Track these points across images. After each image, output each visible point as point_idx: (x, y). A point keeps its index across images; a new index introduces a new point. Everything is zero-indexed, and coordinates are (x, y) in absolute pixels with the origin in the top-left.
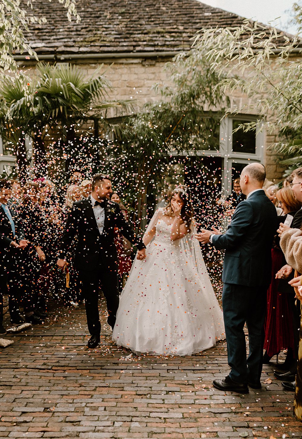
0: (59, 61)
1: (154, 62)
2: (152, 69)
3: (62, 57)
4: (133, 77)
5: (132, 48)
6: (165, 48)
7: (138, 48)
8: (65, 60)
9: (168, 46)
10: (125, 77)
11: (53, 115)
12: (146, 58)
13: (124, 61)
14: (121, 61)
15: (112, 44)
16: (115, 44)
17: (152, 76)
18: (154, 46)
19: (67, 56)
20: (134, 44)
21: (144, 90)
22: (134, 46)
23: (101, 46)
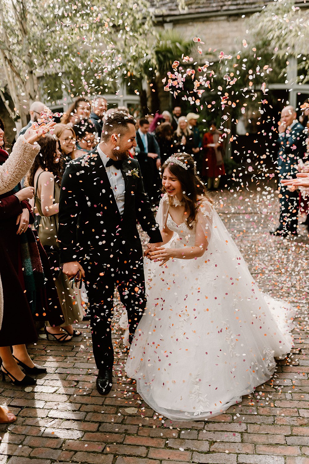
0: (166, 22)
1: (236, 18)
2: (235, 23)
3: (168, 19)
4: (221, 31)
5: (219, 8)
6: (245, 6)
7: (225, 8)
8: (170, 22)
9: (247, 4)
10: (215, 31)
11: (165, 67)
12: (230, 16)
13: (214, 19)
14: (211, 19)
15: (205, 5)
16: (207, 5)
17: (235, 29)
18: (237, 5)
19: (172, 18)
20: (221, 4)
21: (229, 40)
22: (222, 6)
23: (196, 8)
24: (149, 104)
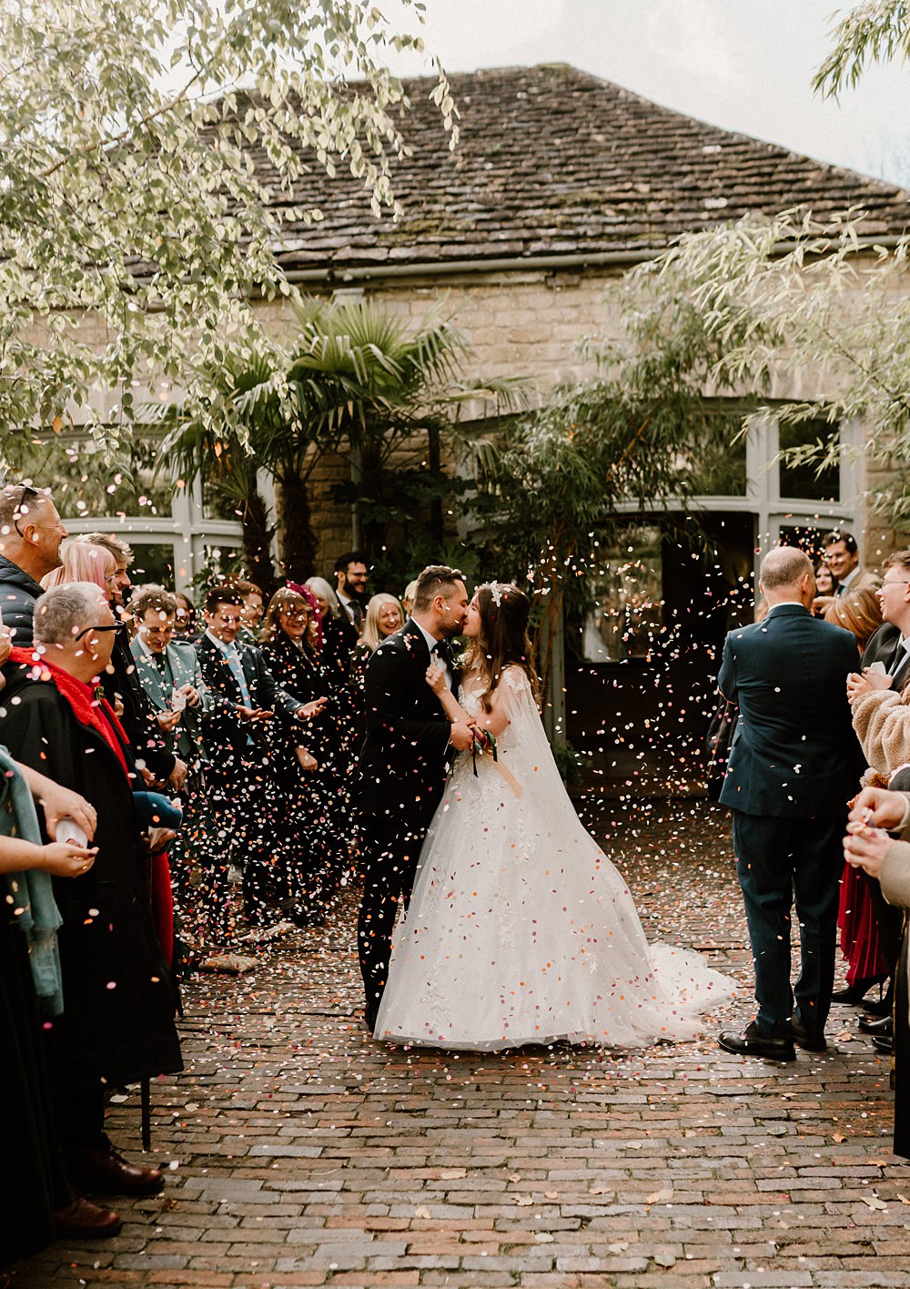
0: (341, 283)
1: (576, 279)
2: (572, 297)
3: (348, 274)
4: (525, 318)
5: (519, 246)
6: (603, 244)
7: (536, 246)
8: (355, 282)
9: (610, 237)
10: (504, 318)
12: (555, 270)
13: (502, 279)
14: (493, 279)
15: (470, 236)
16: (478, 236)
17: (573, 314)
18: (576, 238)
19: (359, 272)
20: (526, 234)
21: (553, 350)
22: (526, 241)
23: (442, 244)
24: (276, 548)
